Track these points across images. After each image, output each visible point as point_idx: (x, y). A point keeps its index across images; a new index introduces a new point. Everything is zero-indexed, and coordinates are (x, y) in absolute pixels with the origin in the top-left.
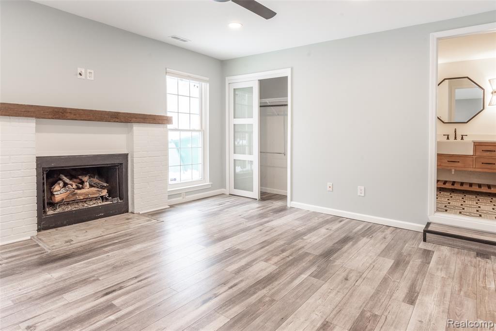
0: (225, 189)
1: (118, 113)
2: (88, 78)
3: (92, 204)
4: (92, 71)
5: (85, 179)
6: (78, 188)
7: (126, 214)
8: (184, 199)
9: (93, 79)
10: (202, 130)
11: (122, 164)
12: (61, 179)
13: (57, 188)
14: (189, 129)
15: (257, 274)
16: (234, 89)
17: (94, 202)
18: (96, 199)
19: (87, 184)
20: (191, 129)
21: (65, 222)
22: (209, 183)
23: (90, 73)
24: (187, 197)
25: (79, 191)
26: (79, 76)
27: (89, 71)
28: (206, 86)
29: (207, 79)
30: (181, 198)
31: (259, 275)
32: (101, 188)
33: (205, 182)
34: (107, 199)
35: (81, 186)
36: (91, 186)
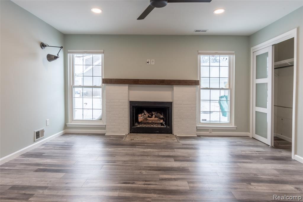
0: (250, 133)
1: (164, 80)
2: (152, 64)
3: (155, 126)
4: (154, 60)
5: (154, 113)
6: (149, 117)
7: (171, 134)
8: (211, 134)
9: (154, 64)
10: (229, 89)
11: (169, 107)
12: (144, 112)
13: (140, 115)
14: (219, 88)
15: (170, 186)
16: (257, 56)
17: (156, 125)
18: (158, 124)
19: (154, 116)
20: (220, 88)
21: (141, 132)
22: (234, 126)
23: (153, 61)
24: (213, 133)
25: (149, 119)
26: (148, 64)
27: (152, 60)
28: (233, 57)
29: (234, 52)
30: (208, 132)
31: (169, 187)
32: (160, 119)
33: (232, 125)
34: (164, 125)
35: (150, 116)
36: (156, 117)
